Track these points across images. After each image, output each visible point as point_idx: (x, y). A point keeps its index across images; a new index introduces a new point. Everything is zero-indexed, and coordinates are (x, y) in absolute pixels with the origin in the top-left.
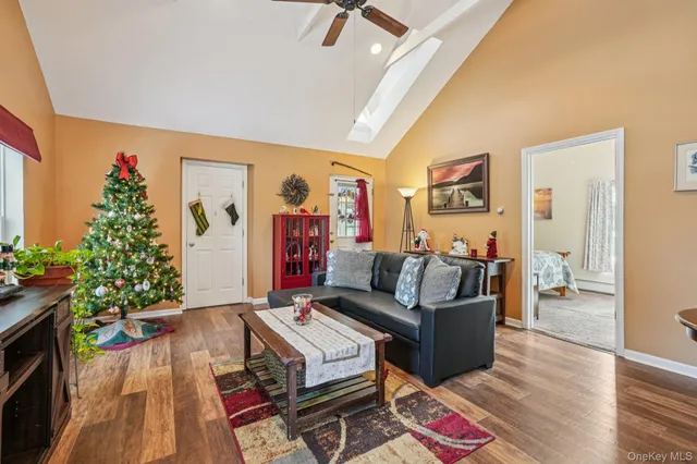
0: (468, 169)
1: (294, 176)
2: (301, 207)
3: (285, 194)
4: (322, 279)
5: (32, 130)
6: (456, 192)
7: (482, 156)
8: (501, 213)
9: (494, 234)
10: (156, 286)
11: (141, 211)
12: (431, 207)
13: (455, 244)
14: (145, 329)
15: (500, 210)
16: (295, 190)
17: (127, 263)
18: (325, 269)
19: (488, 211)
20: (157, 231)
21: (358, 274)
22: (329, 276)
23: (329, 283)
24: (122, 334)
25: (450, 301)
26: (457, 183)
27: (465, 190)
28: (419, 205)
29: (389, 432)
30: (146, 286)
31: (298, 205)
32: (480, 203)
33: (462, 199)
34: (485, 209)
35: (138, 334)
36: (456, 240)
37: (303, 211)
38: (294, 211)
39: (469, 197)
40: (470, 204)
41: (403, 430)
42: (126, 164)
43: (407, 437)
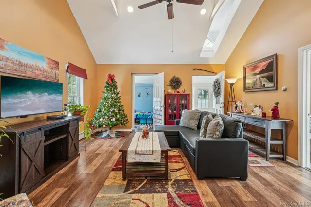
0: (265, 65)
1: (175, 77)
2: (178, 90)
3: (171, 85)
4: (178, 123)
5: (85, 70)
6: (258, 79)
7: (273, 56)
8: (285, 90)
9: (277, 104)
10: (117, 120)
11: (115, 93)
12: (245, 88)
13: (255, 109)
14: (116, 134)
15: (283, 88)
16: (175, 83)
17: (109, 111)
18: (180, 118)
19: (277, 89)
20: (120, 100)
21: (191, 121)
22: (181, 121)
23: (181, 124)
24: (108, 135)
25: (216, 138)
26: (259, 74)
27: (263, 77)
28: (239, 87)
29: (159, 190)
30: (114, 119)
31: (176, 89)
32: (271, 85)
33: (262, 83)
34: (275, 88)
35: (113, 136)
36: (256, 106)
37: (178, 92)
38: (174, 92)
39: (265, 81)
40: (266, 86)
41: (165, 191)
42: (111, 77)
43: (165, 195)
